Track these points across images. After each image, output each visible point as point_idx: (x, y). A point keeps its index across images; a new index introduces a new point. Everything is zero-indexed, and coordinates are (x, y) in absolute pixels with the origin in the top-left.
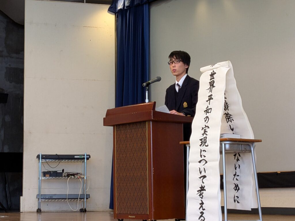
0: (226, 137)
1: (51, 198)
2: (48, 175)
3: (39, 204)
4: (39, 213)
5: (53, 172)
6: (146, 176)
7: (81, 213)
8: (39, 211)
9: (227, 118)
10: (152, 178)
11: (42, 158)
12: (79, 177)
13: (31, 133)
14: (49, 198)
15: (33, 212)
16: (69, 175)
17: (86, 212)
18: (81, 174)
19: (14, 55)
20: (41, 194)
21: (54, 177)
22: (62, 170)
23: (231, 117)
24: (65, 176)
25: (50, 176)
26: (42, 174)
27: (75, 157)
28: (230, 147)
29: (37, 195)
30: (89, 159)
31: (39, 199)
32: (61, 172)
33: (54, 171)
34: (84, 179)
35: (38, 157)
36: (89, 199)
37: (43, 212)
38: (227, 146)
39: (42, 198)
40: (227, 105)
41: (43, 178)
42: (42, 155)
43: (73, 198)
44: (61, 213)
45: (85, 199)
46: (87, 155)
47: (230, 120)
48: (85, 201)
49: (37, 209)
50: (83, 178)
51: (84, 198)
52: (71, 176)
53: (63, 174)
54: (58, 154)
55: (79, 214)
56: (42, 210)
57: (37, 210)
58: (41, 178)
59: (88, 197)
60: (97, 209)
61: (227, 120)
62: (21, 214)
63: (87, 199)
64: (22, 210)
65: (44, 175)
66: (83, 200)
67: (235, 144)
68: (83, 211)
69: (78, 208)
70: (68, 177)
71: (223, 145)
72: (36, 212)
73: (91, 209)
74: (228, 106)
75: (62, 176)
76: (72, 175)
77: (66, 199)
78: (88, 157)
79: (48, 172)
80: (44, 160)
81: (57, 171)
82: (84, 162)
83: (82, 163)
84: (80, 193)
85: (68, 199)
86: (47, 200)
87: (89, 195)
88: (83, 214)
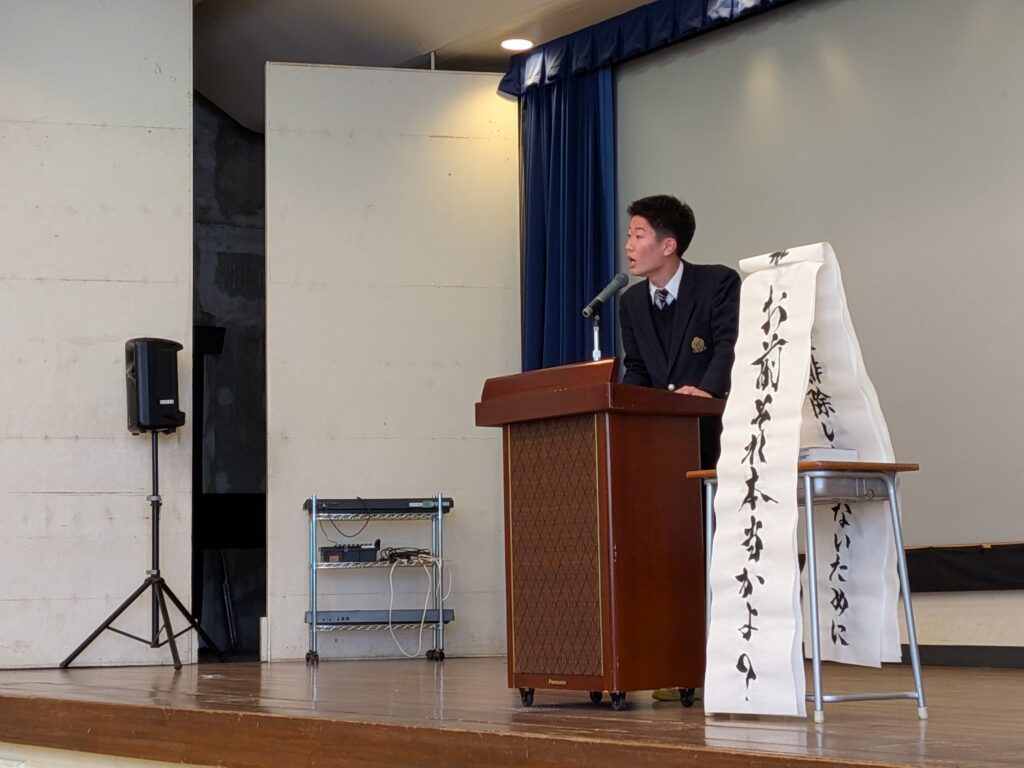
0: (815, 457)
1: (345, 621)
2: (337, 558)
3: (313, 638)
4: (313, 663)
5: (349, 547)
6: (594, 568)
7: (431, 663)
8: (312, 658)
9: (815, 403)
10: (612, 573)
11: (319, 510)
12: (422, 562)
13: (286, 438)
14: (341, 621)
15: (297, 662)
16: (394, 556)
17: (445, 660)
18: (428, 554)
19: (240, 219)
20: (318, 610)
21: (352, 563)
22: (374, 543)
23: (828, 400)
24: (383, 560)
25: (342, 560)
26: (319, 554)
27: (412, 505)
28: (827, 487)
29: (306, 613)
30: (451, 509)
31: (311, 624)
32: (373, 547)
33: (353, 547)
34: (437, 567)
35: (308, 505)
36: (451, 622)
37: (323, 661)
38: (820, 485)
39: (320, 621)
40: (817, 369)
41: (324, 566)
42: (317, 501)
43: (405, 621)
44: (372, 663)
45: (441, 624)
46: (444, 500)
47: (824, 410)
48: (441, 628)
49: (307, 651)
50: (435, 563)
51: (438, 622)
52: (399, 559)
53: (378, 553)
54: (363, 497)
55: (423, 667)
56: (321, 654)
57: (308, 654)
58: (317, 566)
59: (449, 616)
60: (476, 652)
61: (814, 409)
62: (263, 666)
63: (446, 622)
64: (264, 655)
65: (326, 558)
66: (434, 625)
67: (842, 478)
68: (436, 656)
69: (421, 648)
70: (392, 562)
71: (808, 480)
72: (305, 660)
73: (460, 652)
74: (819, 370)
75: (374, 560)
76: (401, 556)
77: (387, 623)
78: (447, 504)
79: (335, 547)
80: (323, 516)
81: (360, 543)
82: (437, 519)
83: (430, 521)
84: (426, 605)
85: (393, 623)
86: (334, 627)
87: (453, 611)
88: (436, 664)
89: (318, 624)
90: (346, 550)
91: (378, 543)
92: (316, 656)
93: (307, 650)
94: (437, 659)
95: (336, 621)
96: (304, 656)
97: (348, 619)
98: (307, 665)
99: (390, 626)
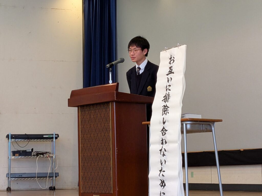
1: (21, 177)
2: (18, 155)
3: (9, 183)
4: (9, 191)
6: (110, 156)
7: (51, 191)
8: (9, 190)
11: (12, 138)
12: (48, 156)
14: (19, 177)
15: (3, 191)
16: (38, 154)
17: (56, 190)
18: (50, 153)
20: (11, 173)
21: (23, 157)
22: (31, 149)
25: (20, 155)
26: (12, 153)
27: (44, 136)
28: (191, 127)
29: (7, 174)
30: (58, 138)
31: (9, 178)
32: (31, 151)
33: (24, 151)
35: (8, 136)
36: (58, 177)
37: (12, 191)
41: (13, 157)
42: (11, 135)
43: (42, 177)
44: (30, 191)
45: (54, 177)
46: (55, 135)
48: (54, 179)
50: (52, 157)
51: (53, 177)
52: (40, 155)
53: (33, 153)
54: (27, 134)
55: (48, 192)
56: (12, 188)
57: (7, 188)
58: (11, 157)
59: (57, 175)
60: (66, 187)
63: (56, 177)
65: (14, 155)
66: (52, 178)
67: (196, 124)
68: (52, 189)
69: (47, 186)
70: (37, 156)
71: (184, 125)
72: (6, 190)
73: (61, 187)
75: (31, 155)
77: (35, 177)
78: (57, 136)
79: (17, 151)
80: (13, 140)
81: (26, 150)
82: (53, 141)
83: (51, 142)
84: (49, 171)
85: (37, 177)
86: (17, 179)
87: (58, 173)
88: (52, 191)
89: (11, 178)
90: (21, 152)
91: (32, 150)
92: (10, 189)
93: (7, 187)
94: (53, 190)
95: (17, 177)
96: (6, 189)
97: (21, 176)
98: (7, 192)
99: (36, 178)
